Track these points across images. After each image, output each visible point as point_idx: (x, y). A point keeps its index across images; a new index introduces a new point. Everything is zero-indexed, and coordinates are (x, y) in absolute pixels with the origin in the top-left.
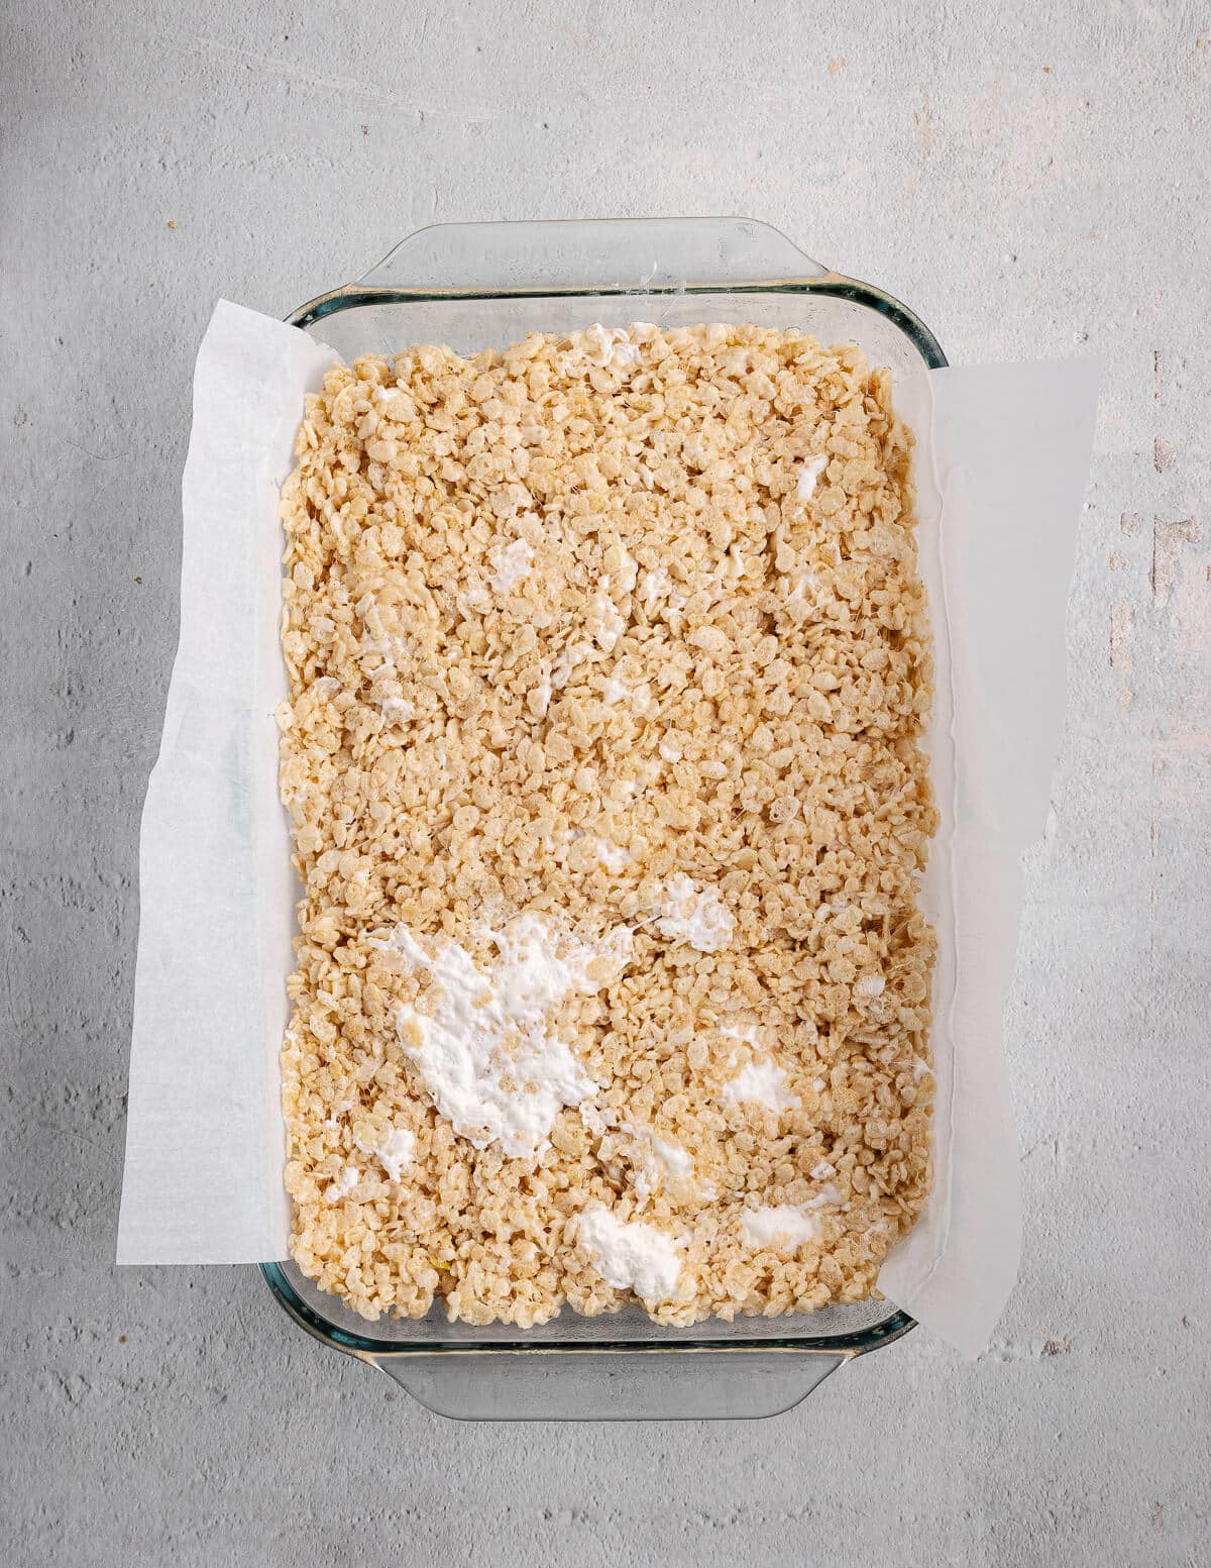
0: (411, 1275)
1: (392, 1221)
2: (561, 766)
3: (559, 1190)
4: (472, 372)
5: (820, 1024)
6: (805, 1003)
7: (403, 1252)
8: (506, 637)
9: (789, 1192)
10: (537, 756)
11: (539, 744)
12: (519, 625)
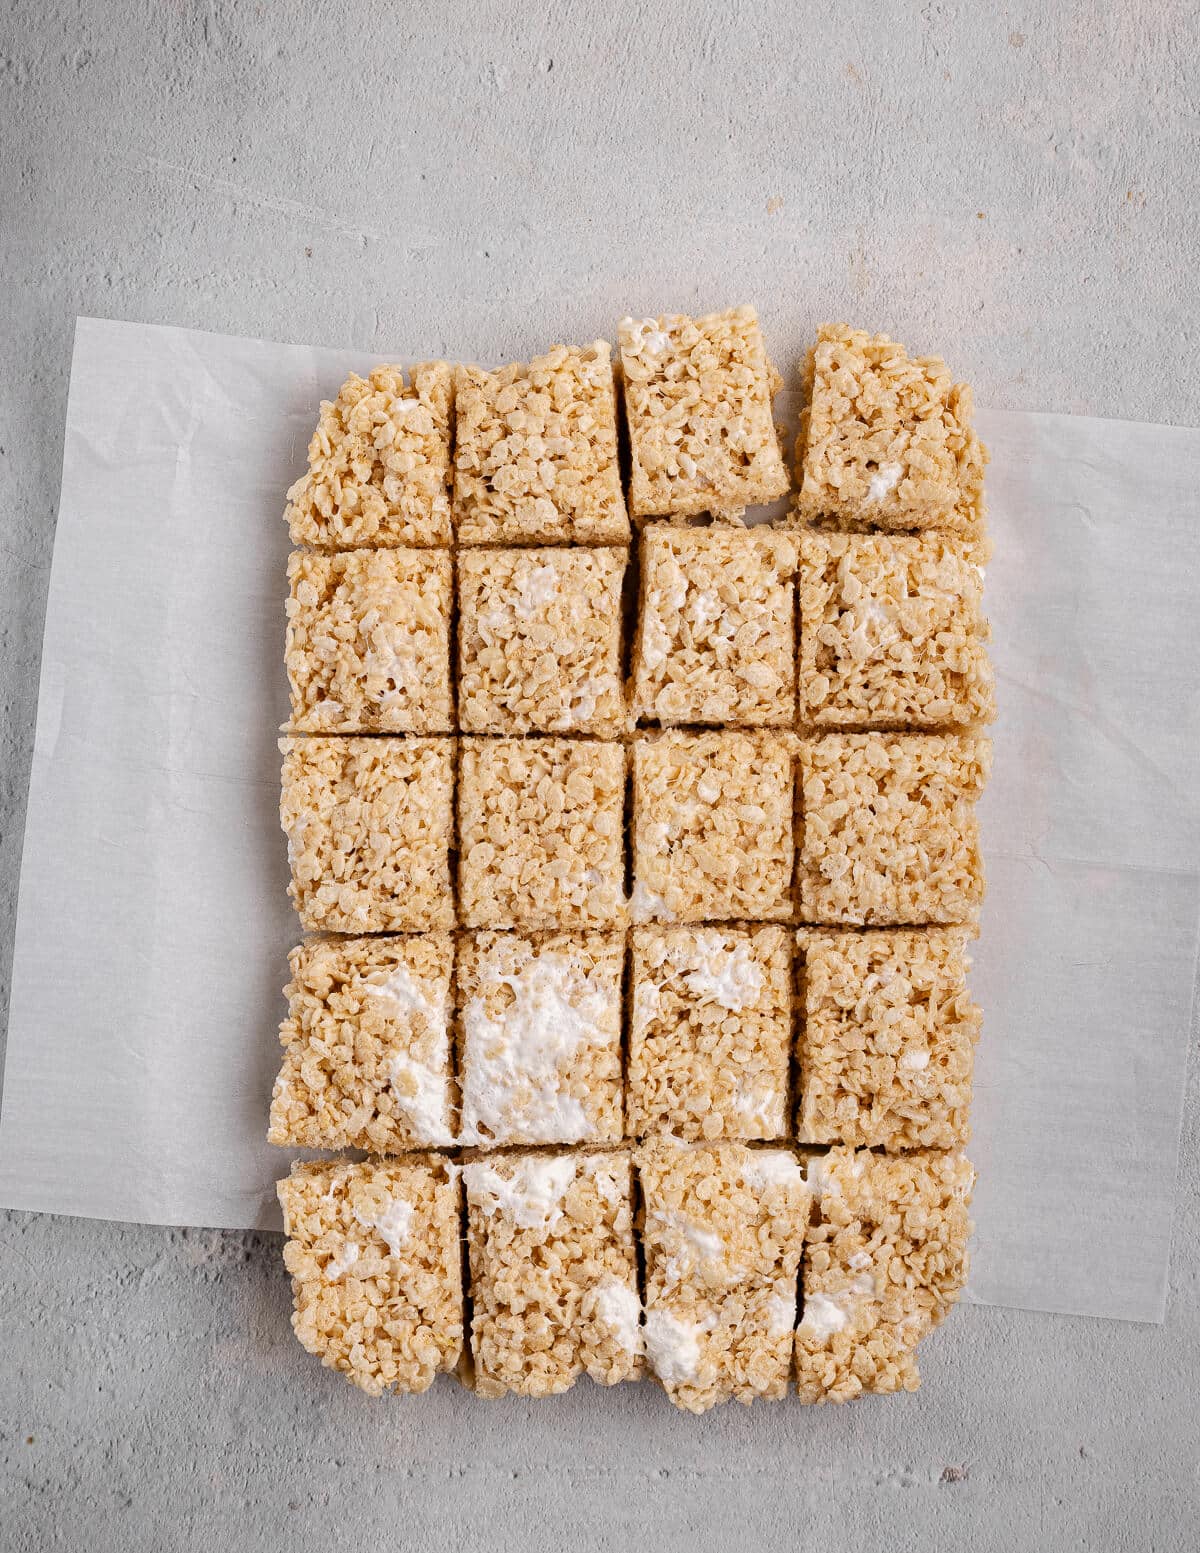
0: (413, 1351)
1: (394, 1295)
2: (580, 807)
3: (573, 1261)
4: (495, 384)
5: (863, 1095)
6: (850, 1073)
7: (405, 1329)
8: (528, 664)
9: (826, 1280)
10: (558, 795)
11: (559, 785)
12: (540, 653)
